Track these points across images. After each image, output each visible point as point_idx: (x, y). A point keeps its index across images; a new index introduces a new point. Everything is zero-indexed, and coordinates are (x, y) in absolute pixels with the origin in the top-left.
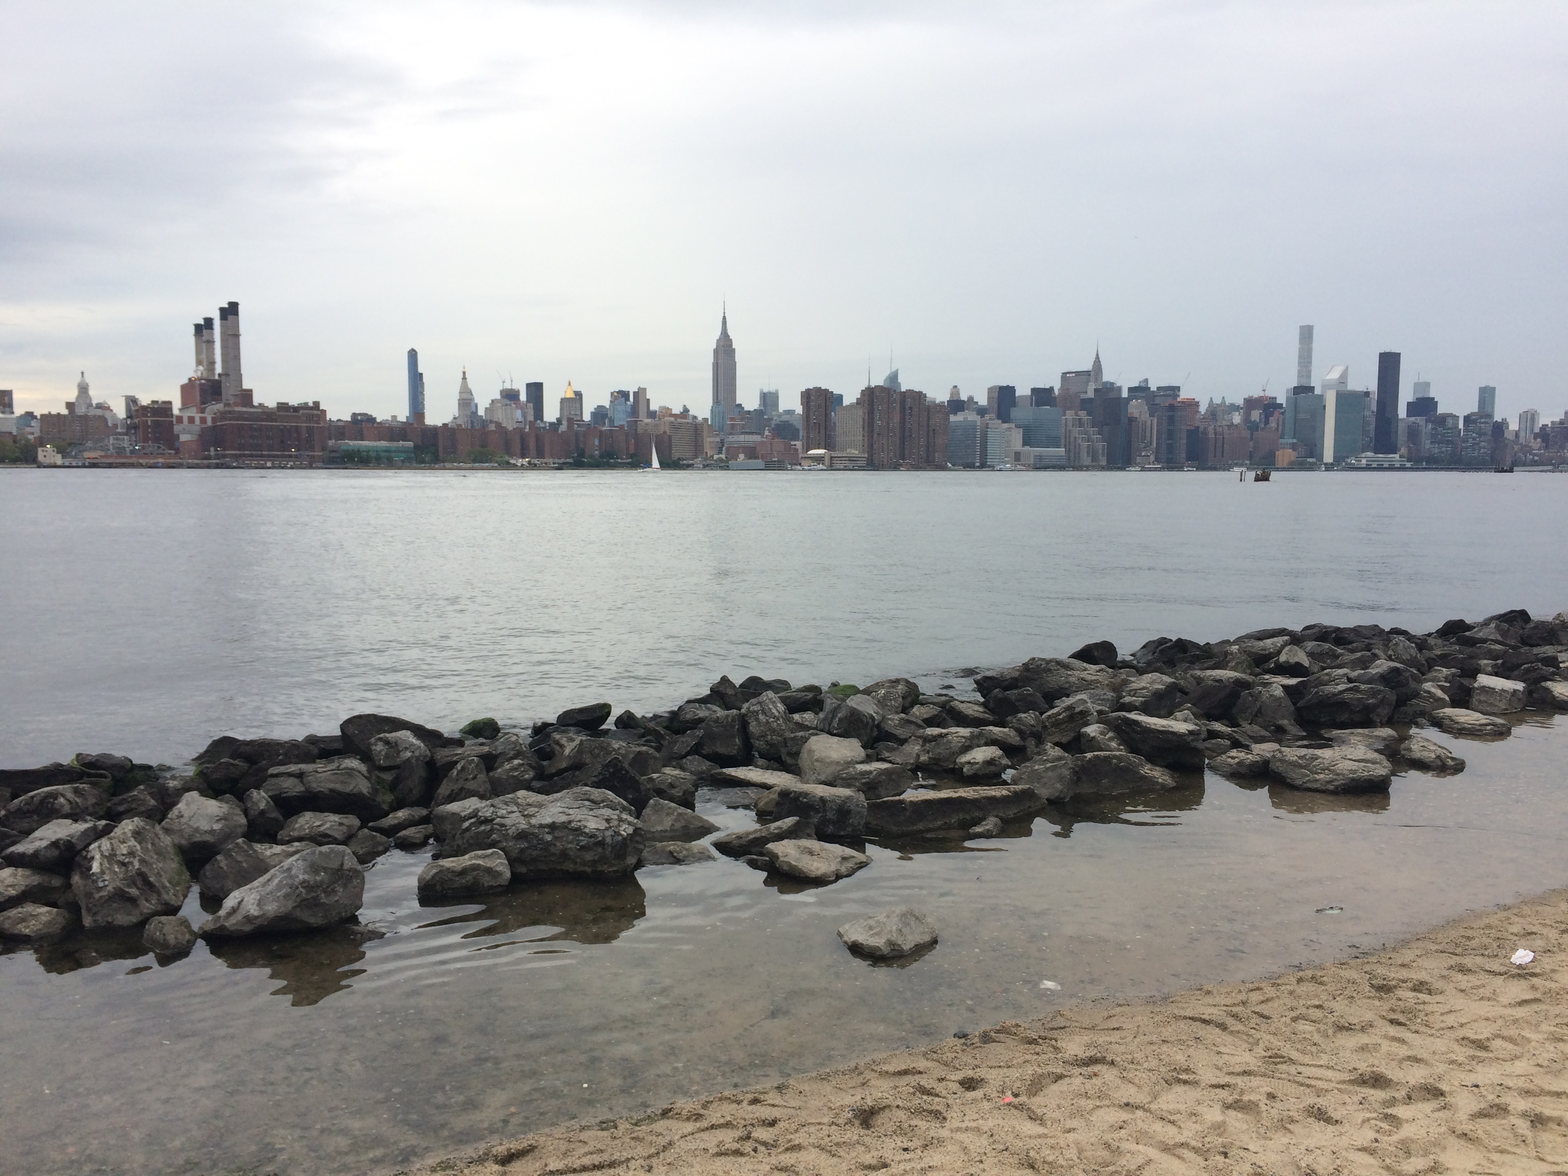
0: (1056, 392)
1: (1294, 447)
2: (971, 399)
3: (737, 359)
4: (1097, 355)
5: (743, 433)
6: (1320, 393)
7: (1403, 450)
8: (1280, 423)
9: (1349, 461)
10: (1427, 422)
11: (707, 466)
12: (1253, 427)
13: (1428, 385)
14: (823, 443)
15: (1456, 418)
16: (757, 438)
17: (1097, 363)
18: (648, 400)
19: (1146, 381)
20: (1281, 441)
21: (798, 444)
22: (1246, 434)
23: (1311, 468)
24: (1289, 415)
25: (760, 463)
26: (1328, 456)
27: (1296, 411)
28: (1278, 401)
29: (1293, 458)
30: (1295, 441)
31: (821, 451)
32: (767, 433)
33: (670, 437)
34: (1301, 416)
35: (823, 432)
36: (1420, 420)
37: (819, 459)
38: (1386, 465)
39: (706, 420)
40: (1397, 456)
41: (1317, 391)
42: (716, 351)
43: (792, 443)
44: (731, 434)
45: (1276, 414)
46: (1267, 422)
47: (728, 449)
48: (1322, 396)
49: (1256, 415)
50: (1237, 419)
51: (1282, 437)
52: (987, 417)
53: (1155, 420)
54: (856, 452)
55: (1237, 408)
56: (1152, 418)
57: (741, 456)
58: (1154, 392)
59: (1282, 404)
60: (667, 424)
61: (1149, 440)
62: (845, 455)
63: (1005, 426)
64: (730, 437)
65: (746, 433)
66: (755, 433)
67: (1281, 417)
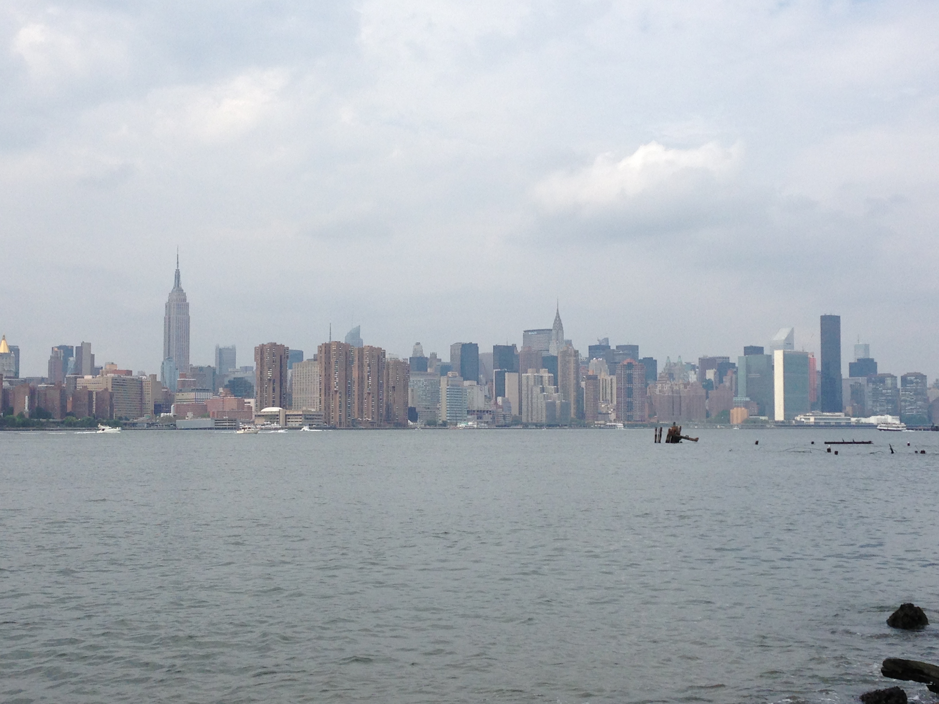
0: (519, 349)
1: (746, 405)
2: (434, 355)
3: (190, 314)
4: (558, 313)
5: (193, 390)
6: (769, 354)
7: (849, 409)
8: (734, 383)
9: (798, 418)
10: (868, 381)
11: (153, 424)
12: (708, 385)
13: (866, 347)
14: (277, 401)
15: (894, 378)
16: (209, 395)
17: (558, 322)
18: (93, 356)
19: (607, 340)
20: (735, 399)
21: (252, 402)
22: (702, 392)
23: (762, 425)
24: (742, 373)
25: (208, 422)
26: (779, 415)
28: (731, 361)
29: (746, 416)
30: (748, 399)
31: (276, 409)
32: (221, 390)
33: (111, 395)
34: (753, 375)
35: (278, 389)
36: (862, 380)
37: (273, 417)
38: (833, 422)
39: (154, 376)
40: (842, 415)
41: (766, 352)
42: (168, 306)
43: (246, 400)
44: (180, 391)
45: (729, 373)
46: (721, 381)
47: (177, 407)
48: (770, 356)
49: (710, 374)
50: (693, 377)
51: (736, 396)
52: (450, 374)
53: (614, 378)
54: (313, 410)
55: (693, 367)
56: (612, 376)
57: (190, 414)
58: (614, 350)
59: (734, 364)
60: (110, 380)
61: (609, 397)
62: (301, 413)
63: (467, 383)
64: (180, 394)
65: (198, 390)
66: (208, 390)
67: (734, 376)
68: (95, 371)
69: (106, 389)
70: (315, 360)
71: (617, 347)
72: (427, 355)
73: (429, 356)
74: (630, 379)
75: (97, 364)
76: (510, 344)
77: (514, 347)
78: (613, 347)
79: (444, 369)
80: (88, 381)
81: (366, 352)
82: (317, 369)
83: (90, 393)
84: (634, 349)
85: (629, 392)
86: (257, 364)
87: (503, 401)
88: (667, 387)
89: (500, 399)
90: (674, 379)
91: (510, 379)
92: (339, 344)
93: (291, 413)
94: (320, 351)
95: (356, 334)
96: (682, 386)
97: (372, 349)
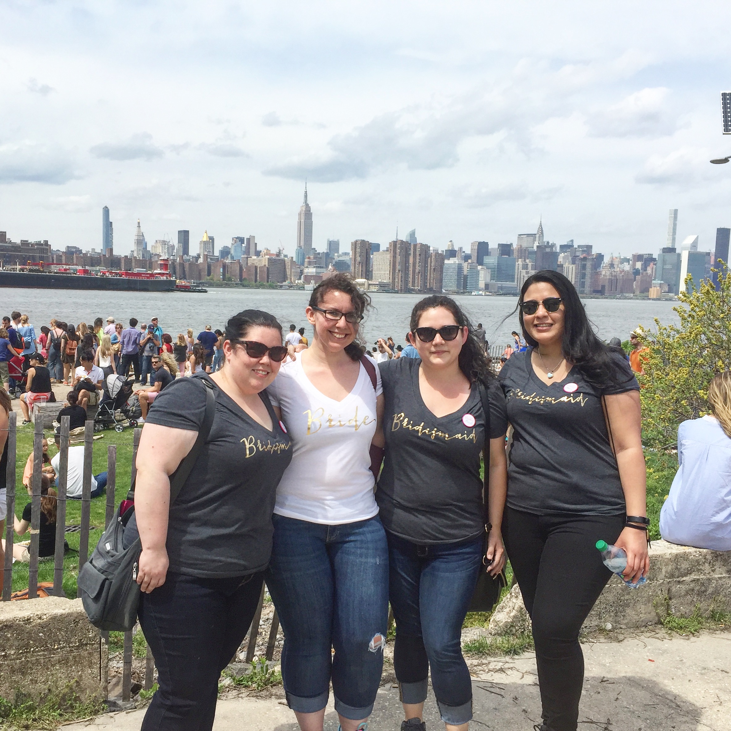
0: (515, 246)
1: (661, 286)
2: (460, 249)
3: (313, 220)
4: (541, 224)
5: (314, 267)
6: (679, 253)
8: (654, 270)
11: (292, 287)
12: (637, 272)
14: (365, 275)
16: (324, 270)
17: (541, 229)
18: (256, 244)
19: (572, 241)
20: (653, 282)
22: (632, 277)
23: (670, 299)
24: (659, 264)
27: (664, 262)
28: (653, 257)
29: (660, 293)
30: (662, 282)
31: (364, 280)
33: (268, 269)
34: (668, 267)
35: (364, 268)
37: (362, 285)
39: (292, 258)
41: (677, 251)
42: (300, 215)
44: (307, 267)
45: (652, 264)
46: (645, 270)
49: (639, 265)
50: (627, 267)
51: (654, 279)
52: (470, 261)
53: (574, 266)
54: (385, 281)
55: (628, 261)
57: (313, 281)
58: (576, 248)
59: (656, 259)
60: (267, 260)
62: (378, 283)
63: (480, 267)
64: (307, 269)
65: (317, 267)
66: (323, 267)
67: (655, 266)
68: (258, 253)
69: (265, 265)
70: (387, 251)
71: (579, 246)
72: (456, 248)
73: (457, 250)
74: (584, 267)
75: (258, 249)
76: (509, 243)
77: (512, 244)
78: (576, 246)
79: (467, 258)
80: (254, 260)
81: (418, 246)
82: (388, 257)
83: (256, 267)
84: (590, 247)
85: (584, 276)
86: (352, 252)
88: (608, 273)
90: (614, 268)
92: (402, 242)
93: (372, 283)
94: (391, 246)
95: (412, 235)
96: (619, 273)
97: (422, 245)
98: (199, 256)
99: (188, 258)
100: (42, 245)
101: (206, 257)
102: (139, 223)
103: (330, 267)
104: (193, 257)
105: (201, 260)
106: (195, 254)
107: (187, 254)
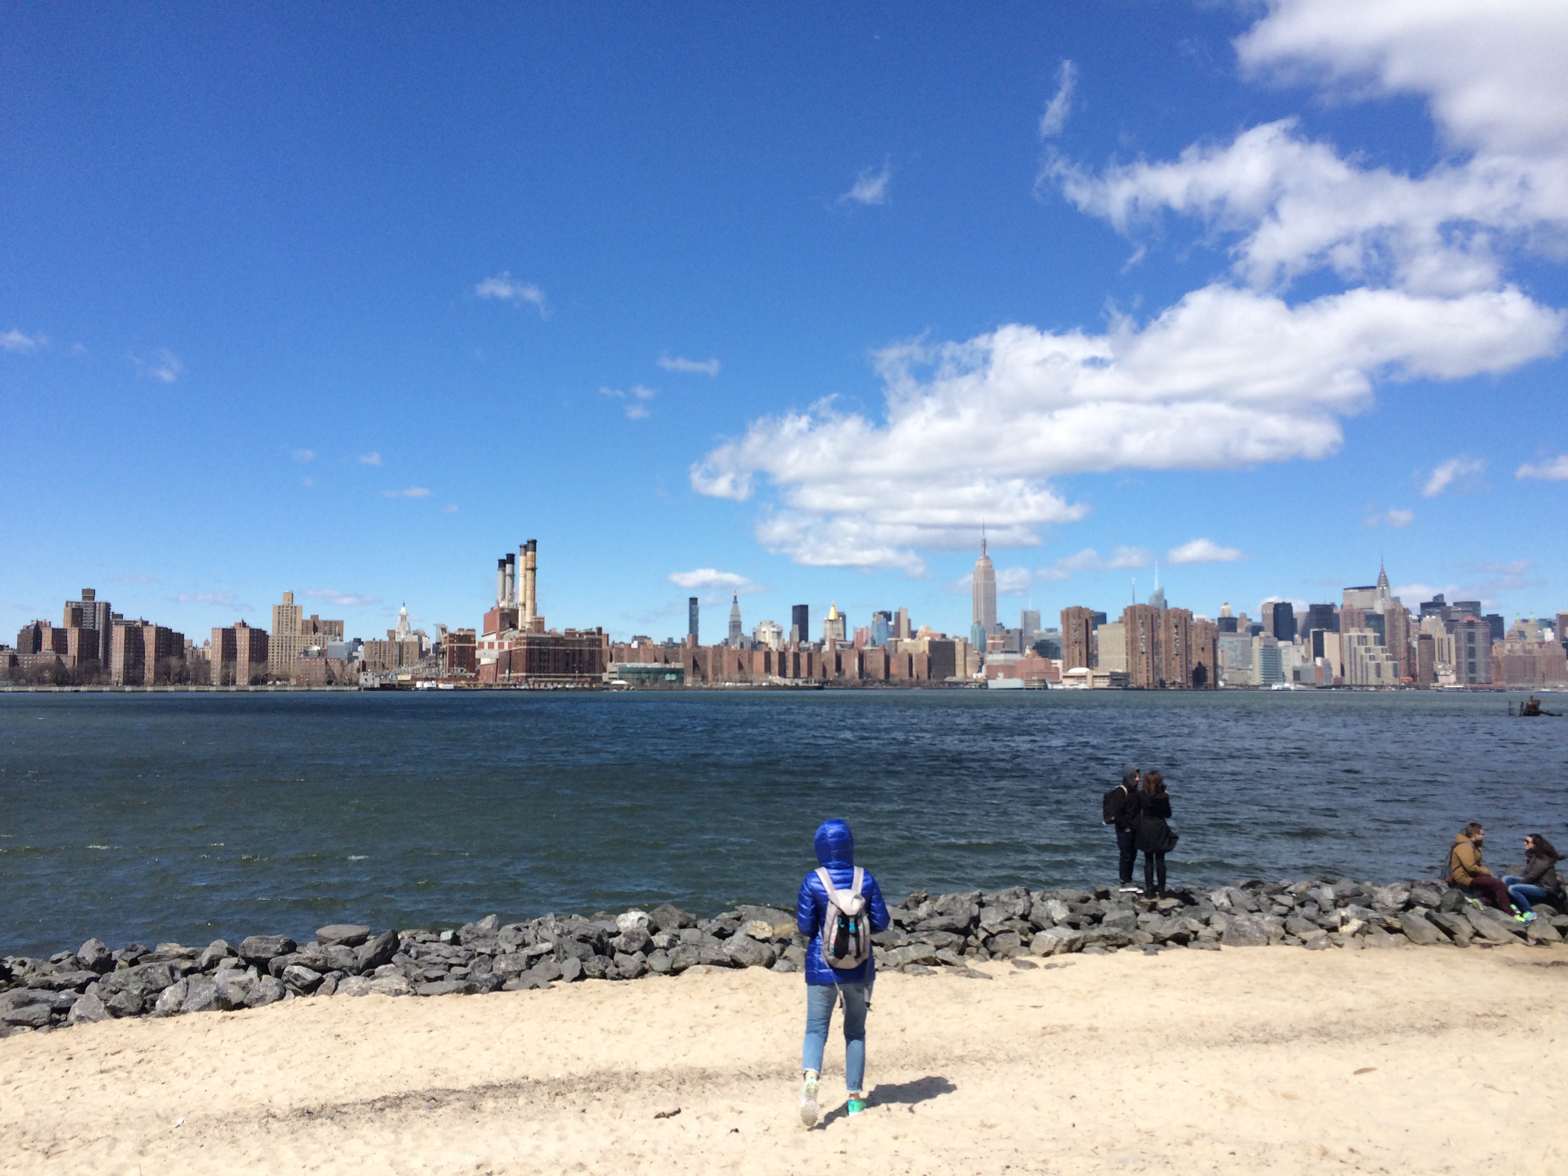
0: (1339, 608)
2: (1243, 616)
4: (1382, 569)
5: (1003, 652)
14: (1084, 662)
17: (1383, 577)
18: (910, 620)
19: (1441, 596)
21: (1059, 663)
22: (1561, 652)
25: (1019, 682)
31: (1083, 670)
33: (929, 656)
35: (1084, 651)
37: (1081, 678)
39: (965, 639)
43: (1053, 662)
47: (988, 668)
50: (1550, 635)
52: (1262, 634)
53: (1452, 637)
54: (1118, 671)
55: (1549, 624)
56: (1450, 635)
57: (1001, 675)
58: (1450, 607)
60: (927, 643)
61: (1446, 658)
62: (1107, 674)
63: (1281, 644)
65: (1006, 652)
66: (1016, 652)
68: (913, 635)
69: (924, 652)
70: (1120, 622)
71: (1456, 604)
74: (1471, 638)
75: (913, 628)
76: (1328, 603)
77: (1333, 605)
78: (1449, 604)
79: (1256, 630)
80: (908, 644)
81: (1172, 614)
82: (1122, 631)
83: (910, 656)
84: (1474, 606)
85: (1472, 653)
86: (1063, 627)
87: (1323, 662)
88: (1517, 646)
89: (1319, 660)
90: (1525, 638)
91: (1330, 639)
92: (1144, 607)
93: (1097, 674)
94: (1126, 614)
95: (1160, 596)
96: (1536, 646)
97: (1177, 610)
98: (823, 643)
99: (807, 645)
100: (593, 633)
101: (833, 642)
102: (735, 598)
103: (1028, 651)
104: (815, 645)
105: (826, 648)
106: (818, 641)
107: (806, 640)
